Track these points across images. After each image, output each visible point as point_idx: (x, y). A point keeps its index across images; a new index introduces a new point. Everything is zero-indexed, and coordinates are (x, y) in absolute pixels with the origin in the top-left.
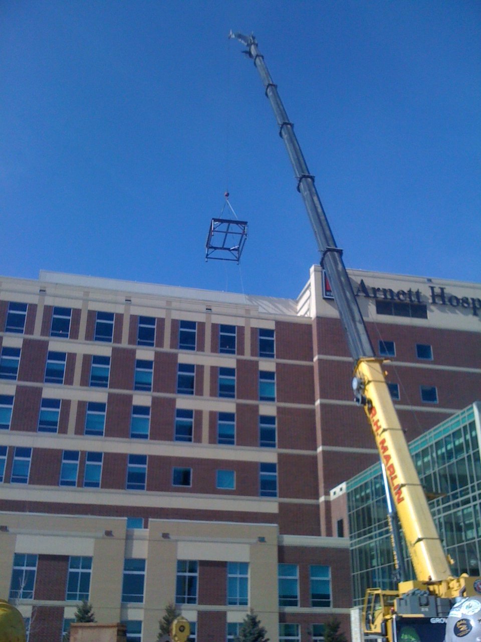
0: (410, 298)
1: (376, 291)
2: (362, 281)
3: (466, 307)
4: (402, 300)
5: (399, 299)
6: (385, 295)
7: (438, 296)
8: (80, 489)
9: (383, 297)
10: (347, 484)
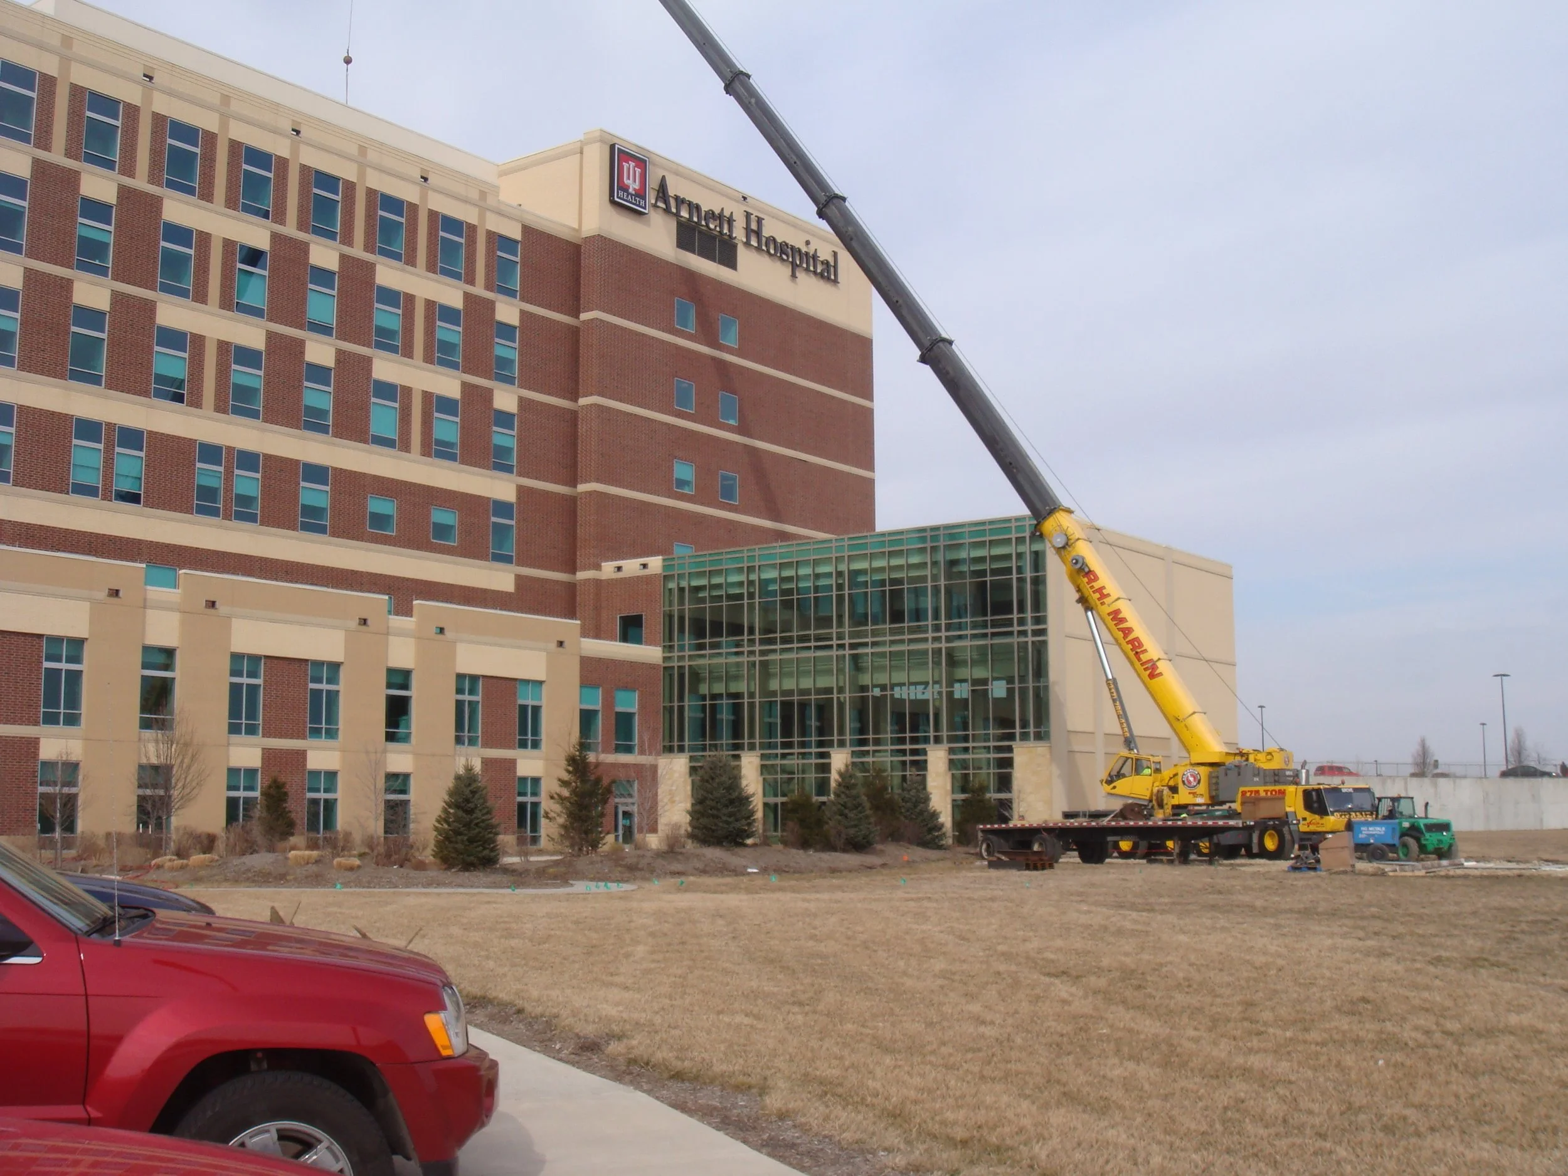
0: (721, 226)
1: (679, 201)
2: (664, 177)
3: (783, 260)
4: (710, 229)
5: (707, 226)
6: (690, 214)
7: (753, 231)
8: (227, 522)
9: (687, 216)
10: (664, 560)
